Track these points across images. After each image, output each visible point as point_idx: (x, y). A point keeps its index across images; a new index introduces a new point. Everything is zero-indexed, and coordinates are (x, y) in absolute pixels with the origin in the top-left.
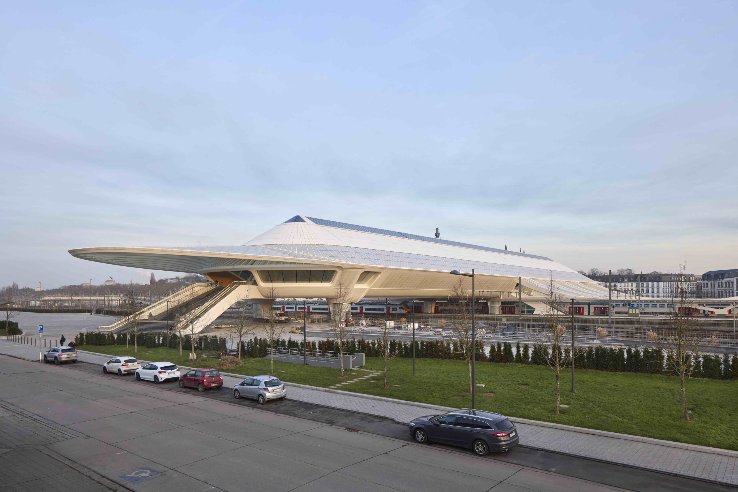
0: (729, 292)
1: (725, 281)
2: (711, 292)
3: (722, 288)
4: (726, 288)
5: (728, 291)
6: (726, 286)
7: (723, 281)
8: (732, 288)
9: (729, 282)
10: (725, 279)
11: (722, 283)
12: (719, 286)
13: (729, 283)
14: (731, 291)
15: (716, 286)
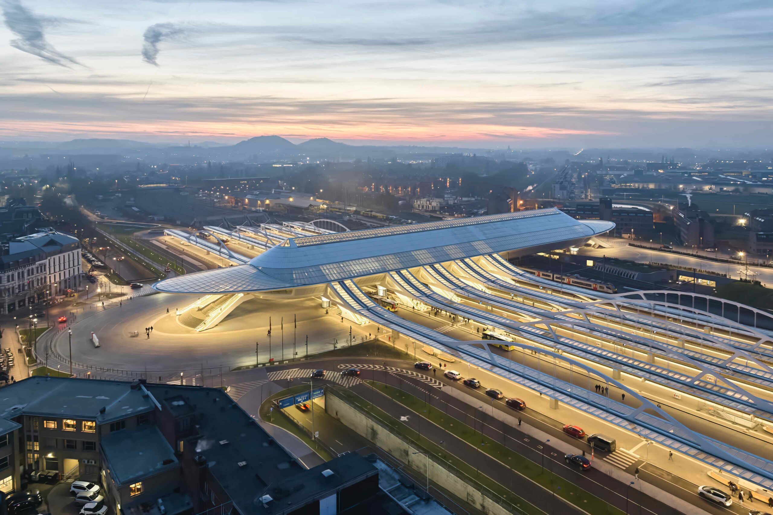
0: (42, 279)
1: (36, 266)
2: (19, 285)
3: (33, 276)
4: (38, 274)
5: (40, 278)
6: (37, 272)
7: (34, 266)
8: (45, 272)
9: (41, 265)
10: (37, 263)
11: (33, 269)
12: (29, 275)
13: (41, 267)
14: (43, 277)
15: (26, 274)
